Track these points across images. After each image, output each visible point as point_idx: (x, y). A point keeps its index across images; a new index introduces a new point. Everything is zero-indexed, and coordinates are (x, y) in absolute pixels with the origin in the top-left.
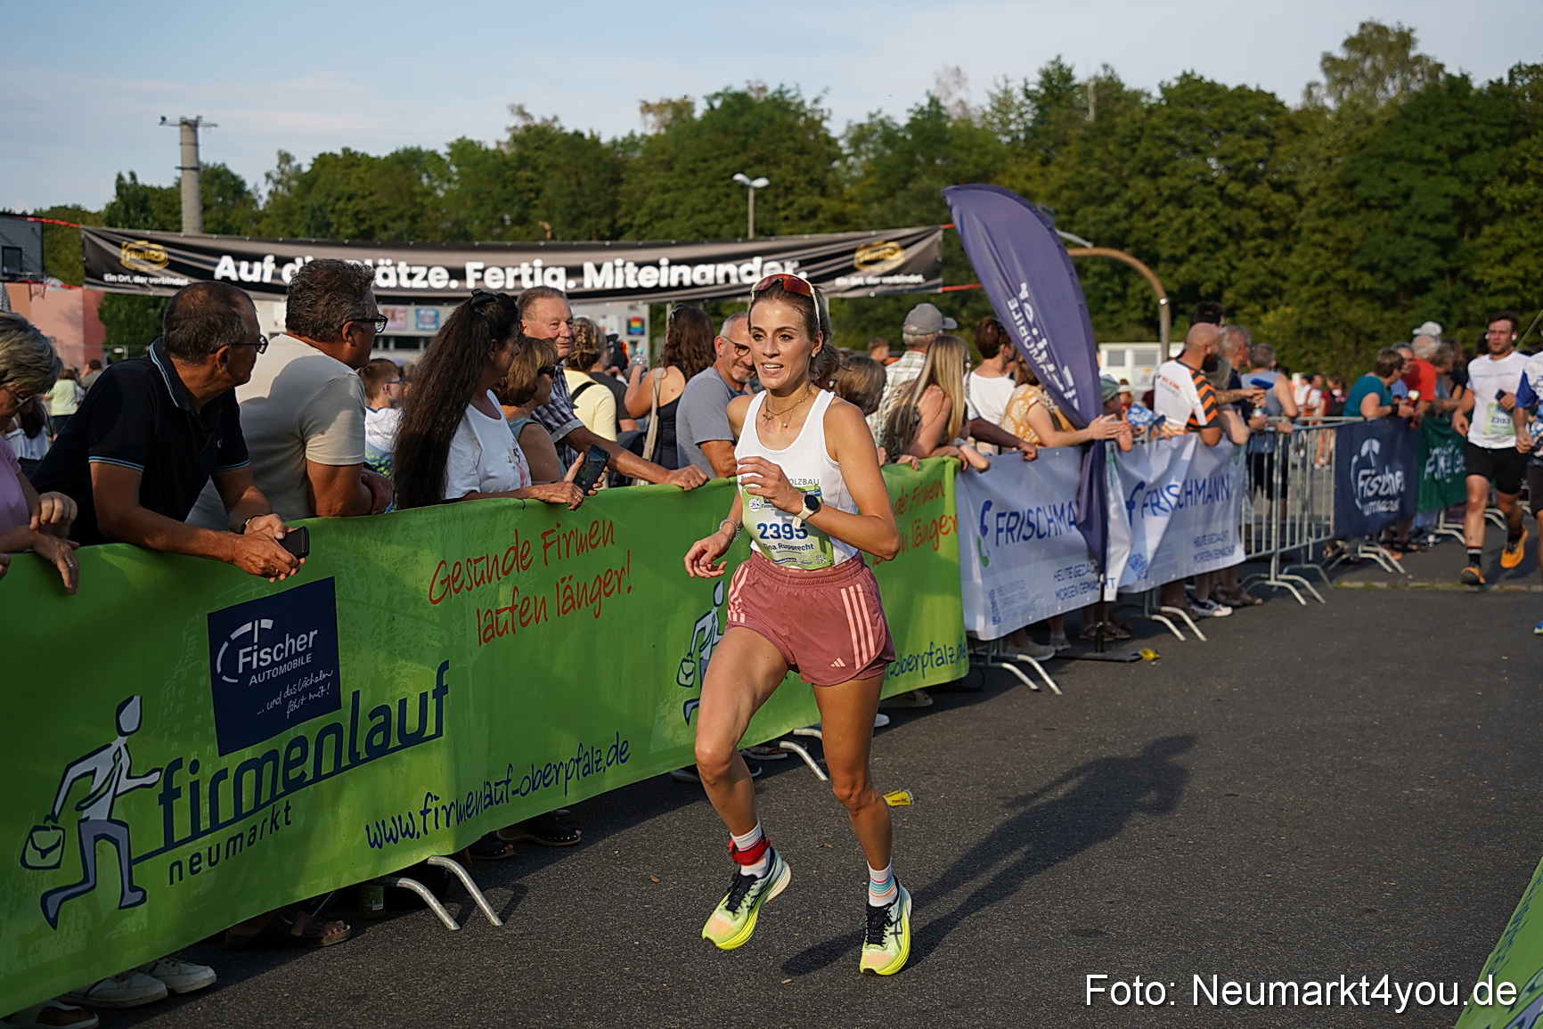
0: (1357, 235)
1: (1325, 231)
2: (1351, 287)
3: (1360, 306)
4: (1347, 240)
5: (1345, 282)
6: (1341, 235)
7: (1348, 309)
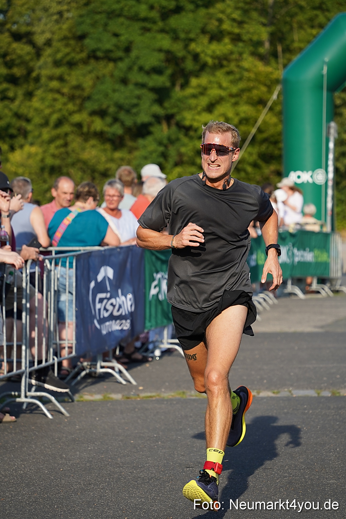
0: (88, 83)
1: (61, 79)
2: (85, 129)
3: (93, 146)
4: (78, 87)
5: (79, 125)
6: (74, 83)
7: (83, 149)
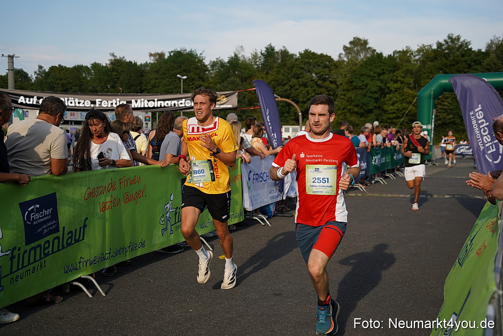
0: (353, 96)
1: (344, 95)
2: (352, 111)
3: (354, 116)
4: (350, 98)
5: (350, 110)
6: (349, 96)
7: (351, 117)
